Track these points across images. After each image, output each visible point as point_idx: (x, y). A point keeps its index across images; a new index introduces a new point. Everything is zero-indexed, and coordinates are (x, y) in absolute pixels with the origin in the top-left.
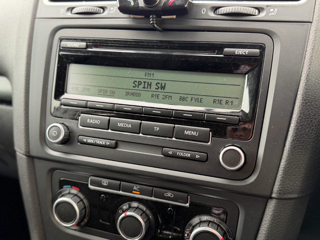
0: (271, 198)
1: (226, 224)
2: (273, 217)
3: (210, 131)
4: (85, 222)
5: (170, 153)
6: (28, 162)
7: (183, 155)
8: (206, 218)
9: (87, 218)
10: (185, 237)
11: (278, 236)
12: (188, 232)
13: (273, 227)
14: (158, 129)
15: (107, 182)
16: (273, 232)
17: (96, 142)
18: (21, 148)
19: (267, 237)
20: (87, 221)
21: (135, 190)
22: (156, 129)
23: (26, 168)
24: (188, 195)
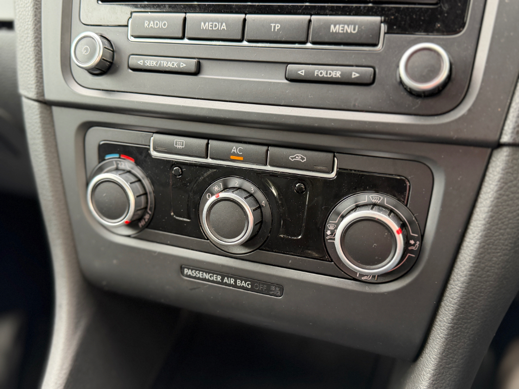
0: (499, 145)
1: (406, 206)
2: (503, 183)
3: (381, 22)
4: (146, 220)
5: (302, 73)
6: (41, 113)
7: (327, 74)
8: (368, 197)
9: (150, 212)
10: (327, 235)
11: (511, 221)
12: (331, 228)
13: (502, 203)
14: (278, 26)
15: (183, 142)
16: (501, 214)
17: (161, 63)
18: (29, 88)
19: (489, 223)
20: (149, 219)
21: (234, 154)
22: (275, 27)
23: (39, 125)
24: (334, 156)
